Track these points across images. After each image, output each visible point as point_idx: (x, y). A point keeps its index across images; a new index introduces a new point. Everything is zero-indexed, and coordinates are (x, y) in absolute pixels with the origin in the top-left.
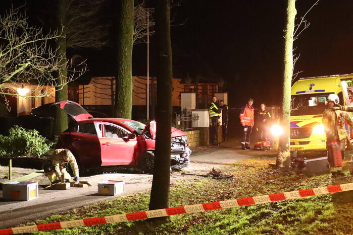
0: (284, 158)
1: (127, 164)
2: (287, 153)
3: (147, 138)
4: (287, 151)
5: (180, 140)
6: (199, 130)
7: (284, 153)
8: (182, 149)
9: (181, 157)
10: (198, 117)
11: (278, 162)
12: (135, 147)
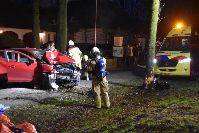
0: (148, 82)
1: (29, 82)
2: (151, 78)
3: (44, 63)
4: (151, 77)
5: (70, 65)
6: (117, 58)
7: (148, 78)
8: (72, 72)
9: (71, 78)
10: (117, 50)
11: (144, 85)
12: (35, 69)
